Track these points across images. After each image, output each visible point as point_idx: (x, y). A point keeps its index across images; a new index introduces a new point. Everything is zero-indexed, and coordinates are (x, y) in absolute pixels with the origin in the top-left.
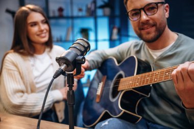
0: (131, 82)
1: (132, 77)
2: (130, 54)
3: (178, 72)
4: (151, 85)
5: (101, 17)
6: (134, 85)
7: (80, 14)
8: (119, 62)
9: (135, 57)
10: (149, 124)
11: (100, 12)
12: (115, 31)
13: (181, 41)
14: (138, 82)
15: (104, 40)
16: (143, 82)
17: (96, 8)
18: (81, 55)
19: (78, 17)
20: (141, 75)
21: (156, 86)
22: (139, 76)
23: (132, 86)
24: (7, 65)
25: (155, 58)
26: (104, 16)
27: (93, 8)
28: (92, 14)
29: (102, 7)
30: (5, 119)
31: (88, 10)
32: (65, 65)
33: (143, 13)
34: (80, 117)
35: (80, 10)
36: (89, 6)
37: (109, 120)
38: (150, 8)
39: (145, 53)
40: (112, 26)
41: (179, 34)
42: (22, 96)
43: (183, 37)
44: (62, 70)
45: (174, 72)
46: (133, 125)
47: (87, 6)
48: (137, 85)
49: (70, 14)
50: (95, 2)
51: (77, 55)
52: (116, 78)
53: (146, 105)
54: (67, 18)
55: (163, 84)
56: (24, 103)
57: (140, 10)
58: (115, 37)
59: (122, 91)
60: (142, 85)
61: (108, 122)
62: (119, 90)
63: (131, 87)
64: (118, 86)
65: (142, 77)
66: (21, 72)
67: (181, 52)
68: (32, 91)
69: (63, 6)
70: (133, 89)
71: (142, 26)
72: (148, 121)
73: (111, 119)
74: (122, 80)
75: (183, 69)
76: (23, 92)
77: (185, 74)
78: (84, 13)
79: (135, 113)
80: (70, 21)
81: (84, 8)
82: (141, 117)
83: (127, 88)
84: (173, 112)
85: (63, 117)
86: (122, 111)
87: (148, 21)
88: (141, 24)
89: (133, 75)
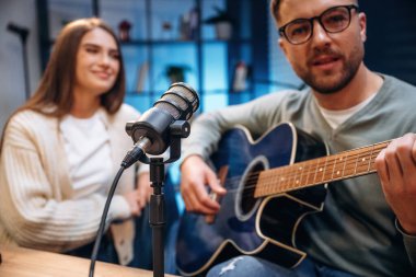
0: (283, 179)
1: (286, 167)
2: (279, 120)
3: (389, 156)
4: (326, 186)
5: (211, 42)
6: (291, 185)
7: (167, 35)
8: (255, 137)
9: (291, 124)
10: (321, 269)
11: (208, 32)
12: (241, 72)
13: (390, 91)
14: (298, 178)
15: (218, 92)
16: (311, 179)
17: (200, 22)
18: (180, 119)
19: (162, 43)
20: (304, 163)
21: (337, 188)
22: (301, 166)
23: (285, 187)
24: (14, 137)
25: (334, 126)
26: (218, 40)
27: (194, 22)
28: (193, 36)
29: (213, 21)
30: (11, 258)
31: (184, 26)
32: (146, 140)
33: (318, 27)
34: (171, 255)
35: (167, 27)
36: (186, 18)
37: (236, 260)
38: (332, 18)
39: (312, 116)
40: (234, 62)
41: (386, 77)
42: (43, 206)
43: (395, 82)
44: (141, 150)
45: (381, 156)
46: (289, 272)
47: (181, 18)
48: (297, 185)
49: (144, 36)
50: (198, 10)
51: (172, 119)
52: (250, 172)
53: (316, 228)
54: (139, 43)
55: (350, 184)
56: (48, 219)
57: (312, 20)
58: (241, 84)
59: (263, 198)
60: (307, 185)
61: (235, 265)
62: (256, 196)
63: (283, 190)
64: (254, 188)
65: (307, 167)
66: (42, 153)
67: (391, 113)
68: (65, 197)
69: (131, 19)
70: (288, 193)
71: (316, 56)
72: (319, 263)
73: (241, 258)
74: (262, 174)
75: (401, 150)
76: (44, 196)
77: (405, 160)
78: (174, 34)
79: (292, 246)
80: (145, 50)
81: (175, 24)
82: (304, 254)
83: (274, 191)
84: (372, 243)
85: (131, 257)
86: (263, 240)
87: (328, 44)
88: (312, 52)
89: (288, 163)
